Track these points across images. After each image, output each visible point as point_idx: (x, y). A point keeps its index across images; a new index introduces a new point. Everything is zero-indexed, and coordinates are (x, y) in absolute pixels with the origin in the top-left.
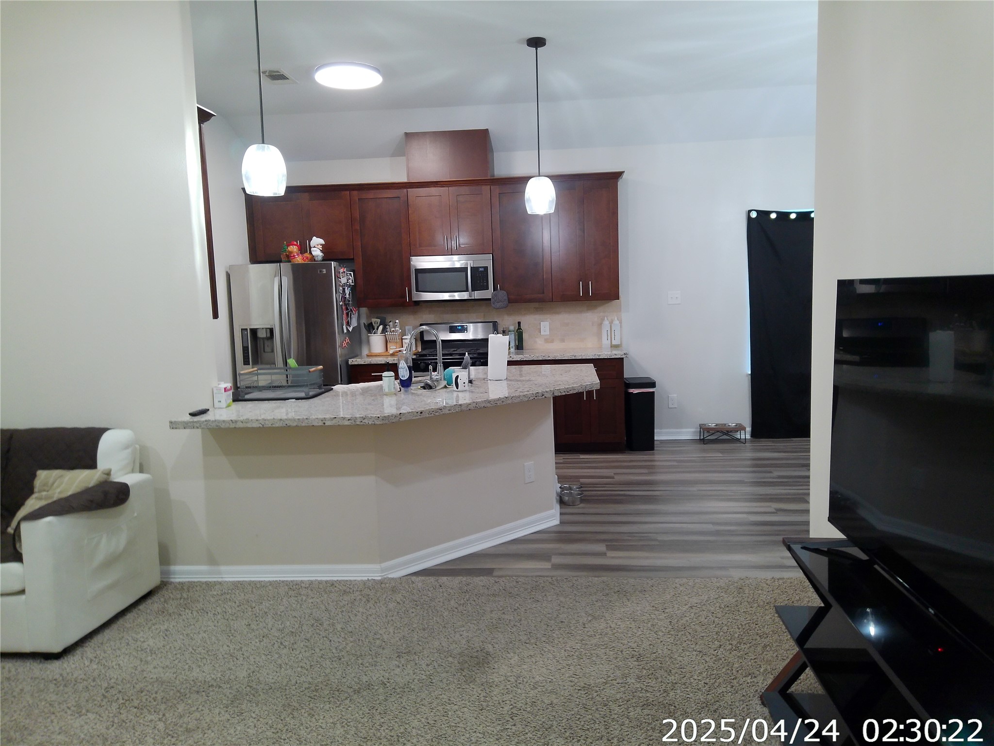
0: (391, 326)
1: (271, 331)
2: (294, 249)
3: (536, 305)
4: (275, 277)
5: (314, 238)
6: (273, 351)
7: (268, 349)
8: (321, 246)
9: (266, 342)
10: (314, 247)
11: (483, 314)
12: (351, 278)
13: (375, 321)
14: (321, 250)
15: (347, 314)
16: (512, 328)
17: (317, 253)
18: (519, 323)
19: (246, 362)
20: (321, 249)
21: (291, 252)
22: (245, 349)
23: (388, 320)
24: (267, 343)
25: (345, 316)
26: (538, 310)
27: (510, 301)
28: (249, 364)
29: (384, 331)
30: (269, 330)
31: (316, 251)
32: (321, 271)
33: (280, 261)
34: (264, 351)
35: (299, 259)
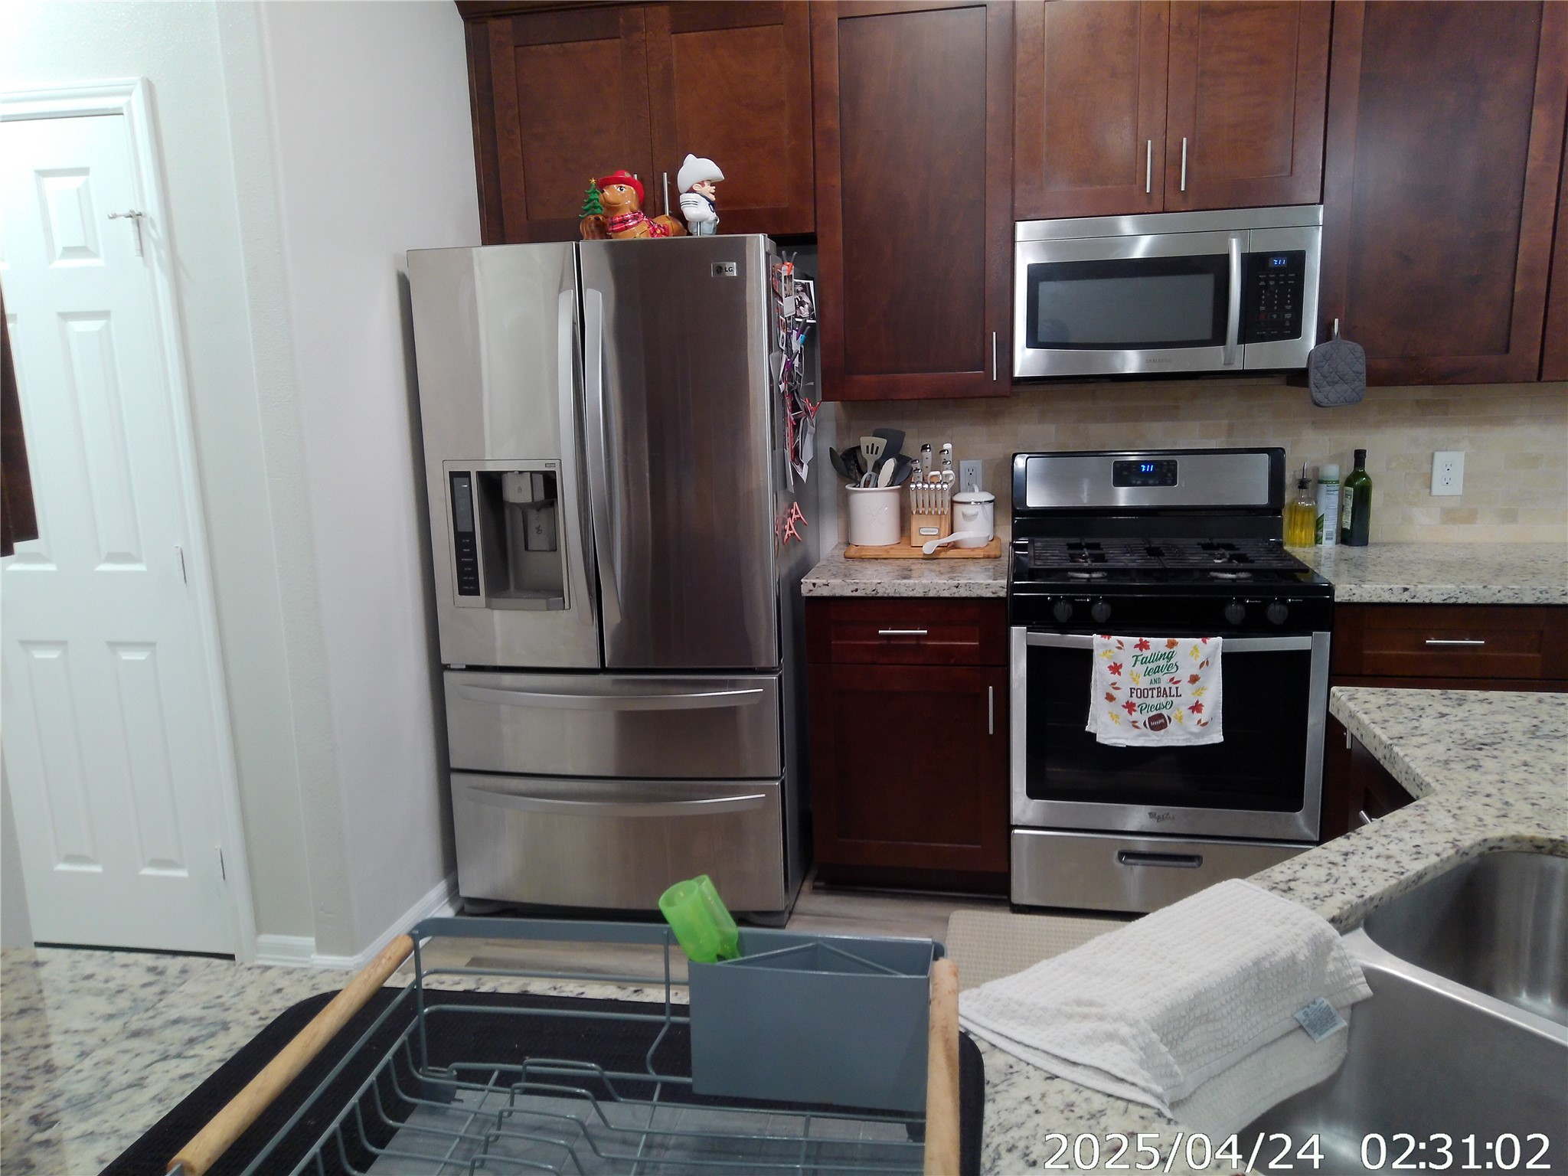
0: (928, 463)
1: (550, 481)
2: (623, 195)
3: (1425, 392)
4: (560, 291)
5: (690, 158)
6: (554, 548)
7: (537, 541)
8: (713, 189)
9: (533, 515)
10: (691, 191)
11: (1226, 422)
12: (806, 299)
13: (871, 443)
14: (711, 203)
15: (796, 427)
16: (1332, 471)
17: (699, 210)
18: (1360, 456)
19: (467, 585)
20: (713, 198)
21: (612, 208)
22: (463, 541)
23: (910, 446)
24: (535, 519)
25: (789, 429)
26: (1425, 412)
27: (1376, 379)
28: (478, 594)
29: (902, 478)
30: (540, 479)
31: (696, 203)
32: (720, 270)
33: (578, 237)
34: (526, 548)
35: (639, 231)
